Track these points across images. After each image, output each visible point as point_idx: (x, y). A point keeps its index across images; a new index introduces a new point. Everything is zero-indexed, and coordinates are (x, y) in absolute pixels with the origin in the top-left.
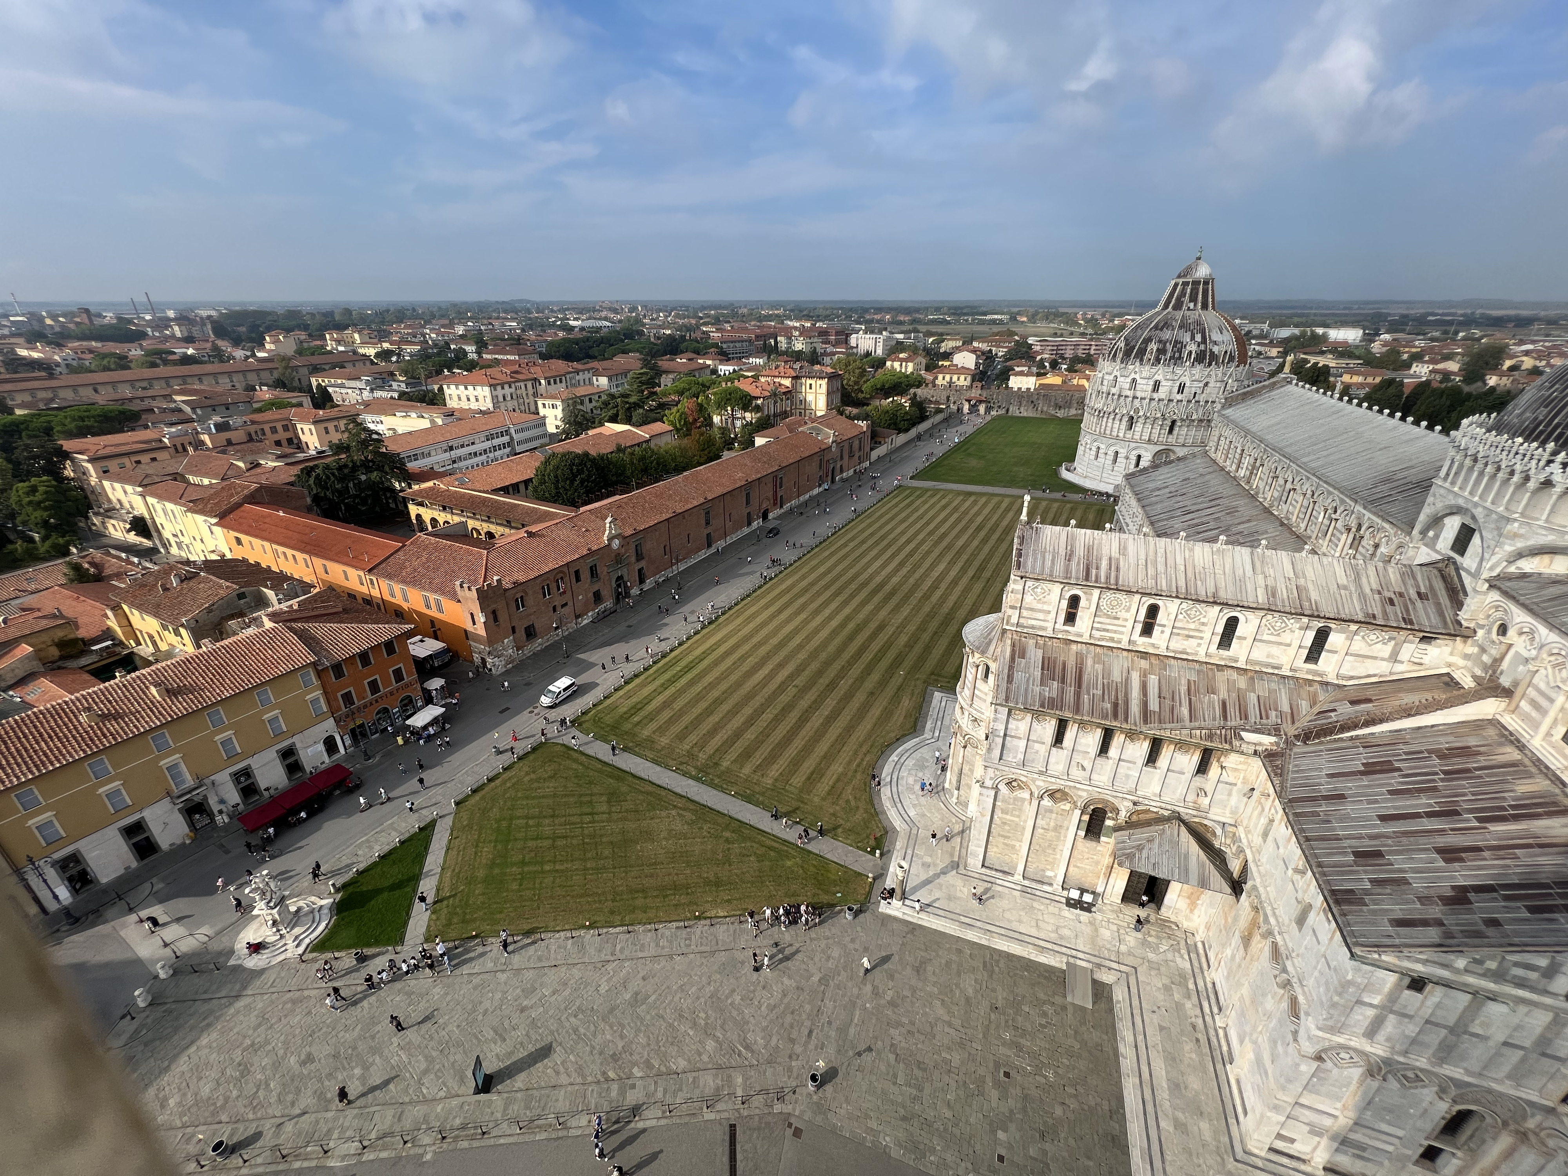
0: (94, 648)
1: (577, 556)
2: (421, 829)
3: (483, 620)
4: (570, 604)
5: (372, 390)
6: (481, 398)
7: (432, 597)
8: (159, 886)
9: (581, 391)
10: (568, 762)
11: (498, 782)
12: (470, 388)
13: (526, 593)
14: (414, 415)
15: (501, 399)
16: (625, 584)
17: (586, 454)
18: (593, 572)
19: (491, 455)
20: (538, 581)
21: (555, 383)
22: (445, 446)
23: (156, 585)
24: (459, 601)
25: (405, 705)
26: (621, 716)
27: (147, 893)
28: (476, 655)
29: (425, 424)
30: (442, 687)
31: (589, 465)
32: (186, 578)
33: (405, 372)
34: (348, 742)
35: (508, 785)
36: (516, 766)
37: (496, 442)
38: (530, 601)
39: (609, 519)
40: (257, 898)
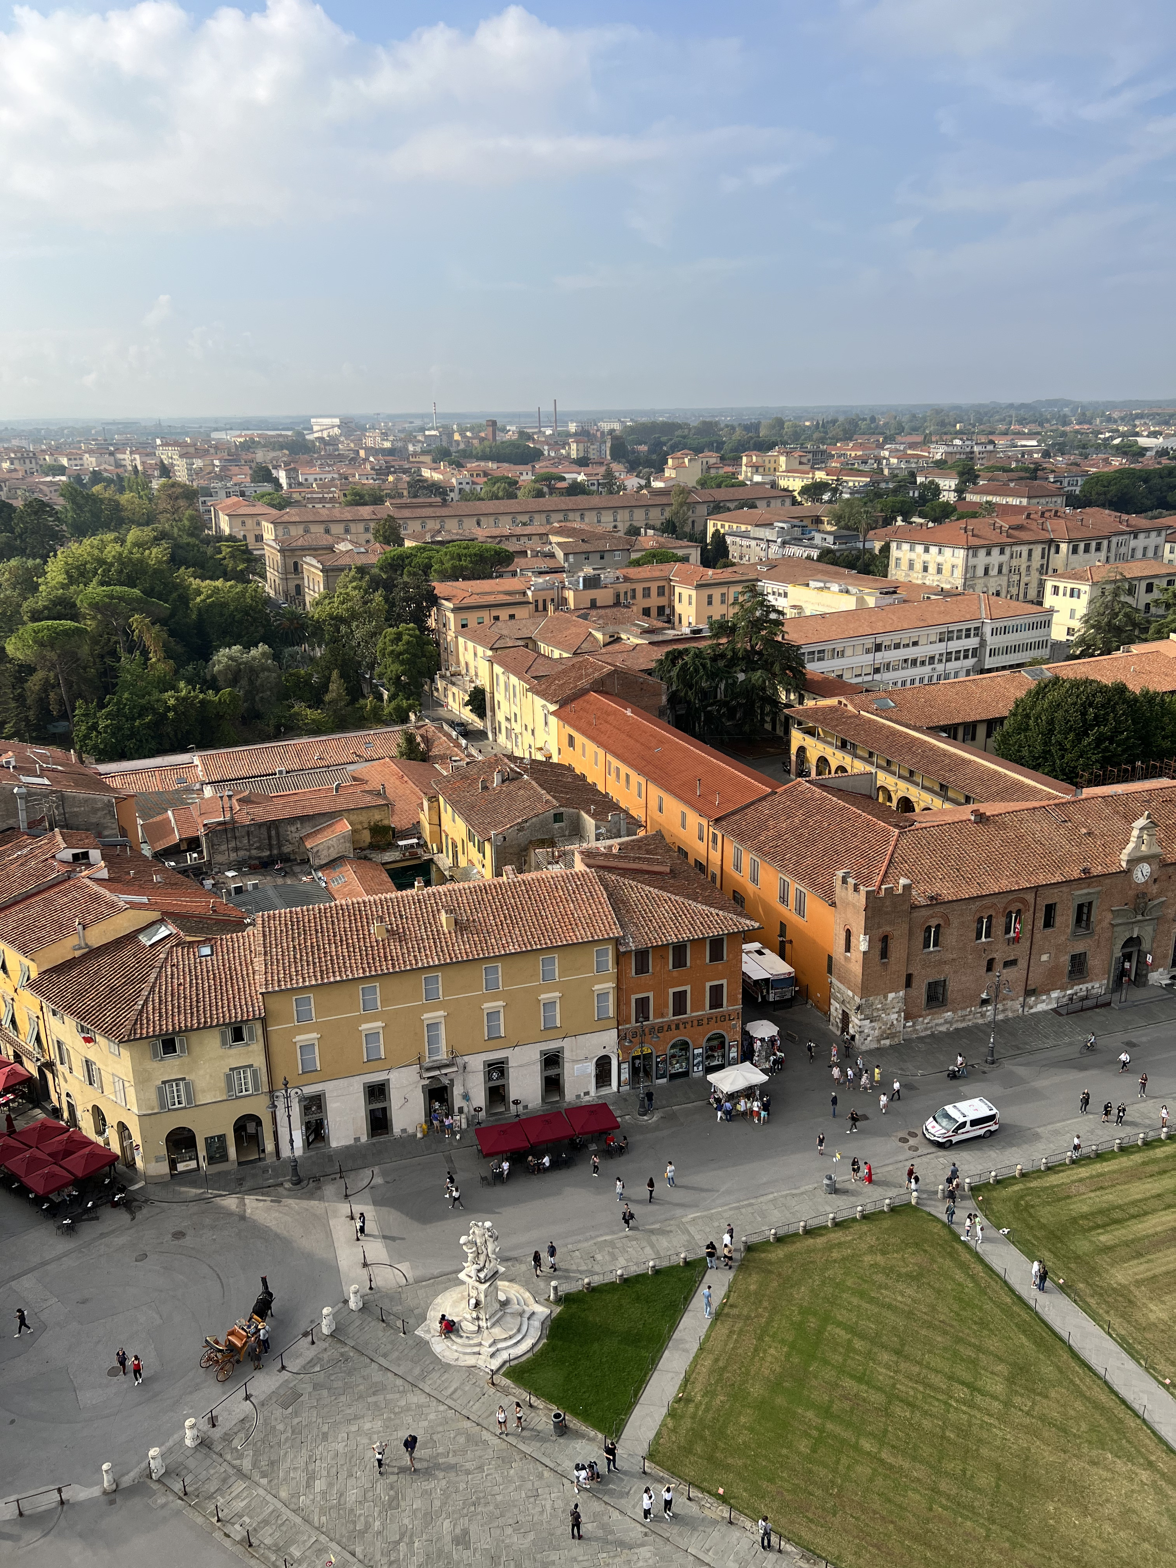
0: (401, 843)
1: (1058, 878)
2: (687, 1263)
3: (863, 946)
4: (1022, 963)
5: (784, 543)
6: (946, 569)
7: (794, 886)
8: (378, 1180)
9: (1135, 569)
10: (948, 1263)
11: (820, 1241)
12: (934, 550)
13: (948, 922)
14: (835, 587)
15: (980, 572)
16: (1141, 956)
17: (1121, 689)
18: (1083, 914)
19: (940, 667)
20: (974, 907)
21: (1087, 550)
22: (869, 642)
23: (477, 779)
24: (833, 904)
25: (712, 1049)
26: (1074, 1220)
27: (365, 1183)
28: (835, 1004)
29: (848, 603)
30: (772, 1040)
31: (1121, 709)
32: (508, 779)
33: (838, 519)
34: (625, 1076)
35: (835, 1255)
36: (856, 1227)
37: (955, 645)
38: (950, 937)
39: (1142, 822)
40: (470, 1257)
